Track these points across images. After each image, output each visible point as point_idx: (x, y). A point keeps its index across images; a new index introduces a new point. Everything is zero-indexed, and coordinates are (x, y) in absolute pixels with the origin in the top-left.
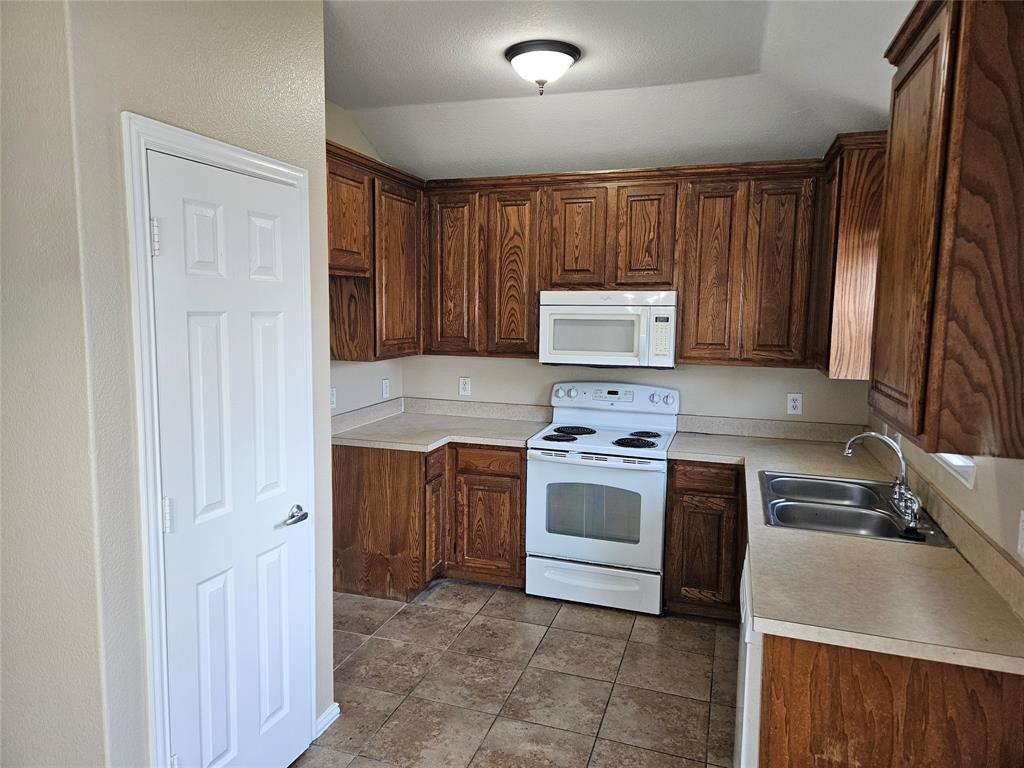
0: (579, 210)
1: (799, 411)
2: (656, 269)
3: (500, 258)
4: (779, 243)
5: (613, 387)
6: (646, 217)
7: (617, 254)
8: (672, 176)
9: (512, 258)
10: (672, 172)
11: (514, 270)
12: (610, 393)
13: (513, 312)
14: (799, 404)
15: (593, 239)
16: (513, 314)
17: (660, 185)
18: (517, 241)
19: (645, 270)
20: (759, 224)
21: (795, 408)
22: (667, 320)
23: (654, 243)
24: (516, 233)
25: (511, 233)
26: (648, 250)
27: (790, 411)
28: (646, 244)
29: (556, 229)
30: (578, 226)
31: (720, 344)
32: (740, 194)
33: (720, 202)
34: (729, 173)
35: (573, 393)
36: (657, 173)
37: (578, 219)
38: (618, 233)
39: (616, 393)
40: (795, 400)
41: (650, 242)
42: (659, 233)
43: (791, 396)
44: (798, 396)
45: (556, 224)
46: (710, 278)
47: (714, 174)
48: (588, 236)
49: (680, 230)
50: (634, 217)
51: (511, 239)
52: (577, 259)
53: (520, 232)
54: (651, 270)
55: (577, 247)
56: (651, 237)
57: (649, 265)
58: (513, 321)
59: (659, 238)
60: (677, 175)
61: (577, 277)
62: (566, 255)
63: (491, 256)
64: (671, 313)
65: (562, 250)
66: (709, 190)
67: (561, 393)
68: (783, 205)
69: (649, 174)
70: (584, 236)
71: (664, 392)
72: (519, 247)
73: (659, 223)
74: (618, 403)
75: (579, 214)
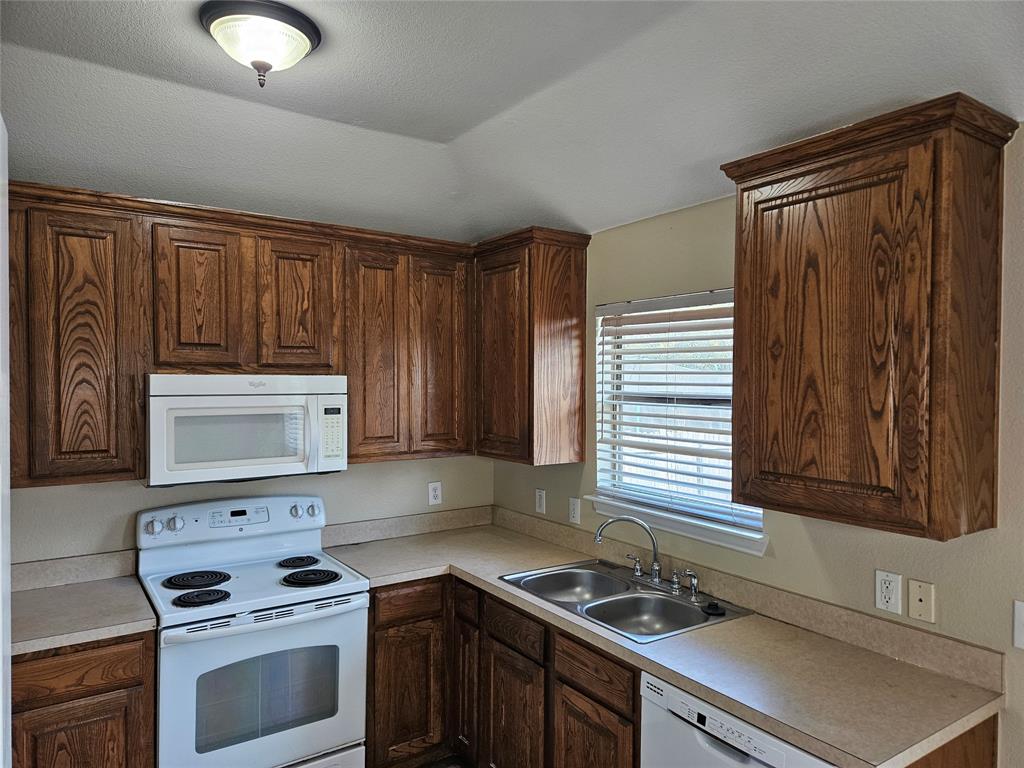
0: (201, 259)
1: (439, 501)
2: (313, 347)
3: (57, 319)
4: (440, 326)
5: (238, 506)
6: (298, 280)
7: (258, 326)
8: (325, 234)
9: (80, 320)
10: (327, 230)
11: (88, 340)
12: (234, 514)
13: (85, 407)
14: (439, 492)
15: (223, 302)
16: (86, 412)
17: (314, 243)
18: (90, 293)
19: (299, 348)
20: (420, 303)
21: (435, 497)
22: (338, 411)
23: (309, 315)
24: (87, 280)
25: (78, 279)
26: (302, 323)
27: (432, 501)
28: (299, 314)
29: (163, 282)
30: (199, 282)
31: (388, 437)
32: (401, 268)
33: (381, 274)
34: (388, 244)
35: (179, 524)
36: (309, 228)
37: (200, 273)
38: (258, 298)
39: (243, 513)
40: (435, 490)
41: (305, 312)
42: (314, 303)
43: (431, 486)
44: (438, 484)
45: (162, 274)
46: (375, 361)
47: (372, 240)
48: (216, 298)
49: (337, 300)
50: (281, 278)
51: (79, 289)
52: (200, 328)
53: (96, 280)
54: (307, 348)
55: (199, 311)
56: (305, 306)
57: (304, 342)
58: (86, 422)
59: (314, 308)
60: (332, 235)
61: (200, 355)
62: (183, 321)
63: (37, 315)
64: (342, 402)
65: (174, 315)
66: (370, 259)
67: (158, 527)
68: (441, 286)
69: (298, 226)
70: (211, 297)
71: (307, 502)
72: (96, 304)
73: (314, 290)
74: (251, 526)
75: (201, 264)
